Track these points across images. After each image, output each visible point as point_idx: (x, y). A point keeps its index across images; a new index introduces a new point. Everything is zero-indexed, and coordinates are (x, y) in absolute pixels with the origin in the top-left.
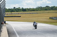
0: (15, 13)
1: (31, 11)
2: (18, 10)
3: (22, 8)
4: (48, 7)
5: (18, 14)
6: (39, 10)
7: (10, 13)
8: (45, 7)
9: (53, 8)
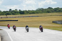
0: (11, 17)
1: (30, 13)
2: (14, 13)
3: (20, 10)
4: (51, 8)
5: (15, 17)
6: (40, 13)
7: (5, 16)
8: (47, 9)
9: (57, 10)
